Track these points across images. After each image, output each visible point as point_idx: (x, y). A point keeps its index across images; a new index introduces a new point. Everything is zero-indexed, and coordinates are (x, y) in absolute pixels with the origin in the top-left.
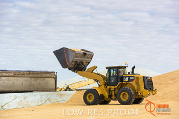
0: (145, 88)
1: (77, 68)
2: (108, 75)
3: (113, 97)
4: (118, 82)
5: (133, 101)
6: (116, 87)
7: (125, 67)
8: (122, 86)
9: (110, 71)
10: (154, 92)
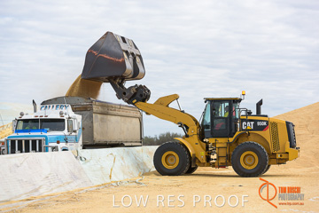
0: (291, 146)
1: (138, 96)
6: (231, 140)
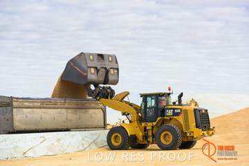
0: (197, 127)
1: (100, 94)
2: (143, 105)
3: (150, 139)
4: (158, 117)
5: (179, 144)
6: (155, 124)
7: (169, 94)
8: (163, 123)
9: (146, 99)
10: (211, 132)
